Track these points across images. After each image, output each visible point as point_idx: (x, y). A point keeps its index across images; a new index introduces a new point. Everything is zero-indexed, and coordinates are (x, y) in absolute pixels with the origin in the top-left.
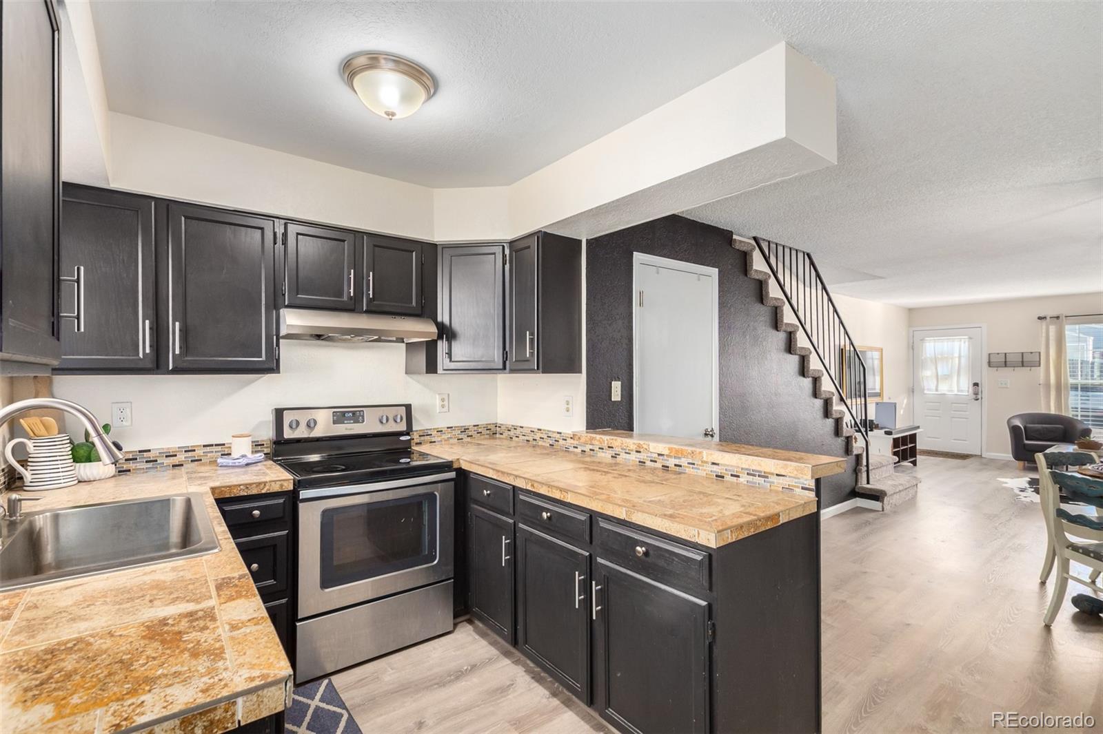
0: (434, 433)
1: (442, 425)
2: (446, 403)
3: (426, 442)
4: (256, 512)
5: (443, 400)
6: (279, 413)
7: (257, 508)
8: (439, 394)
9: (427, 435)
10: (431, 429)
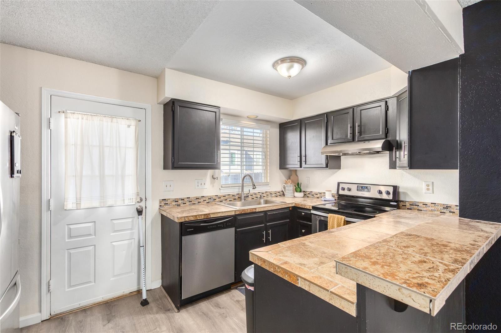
0: (421, 205)
1: (428, 201)
2: (431, 187)
3: (415, 209)
4: (303, 214)
5: (428, 186)
6: (339, 184)
7: (303, 212)
8: (425, 182)
9: (415, 205)
10: (419, 202)
